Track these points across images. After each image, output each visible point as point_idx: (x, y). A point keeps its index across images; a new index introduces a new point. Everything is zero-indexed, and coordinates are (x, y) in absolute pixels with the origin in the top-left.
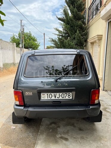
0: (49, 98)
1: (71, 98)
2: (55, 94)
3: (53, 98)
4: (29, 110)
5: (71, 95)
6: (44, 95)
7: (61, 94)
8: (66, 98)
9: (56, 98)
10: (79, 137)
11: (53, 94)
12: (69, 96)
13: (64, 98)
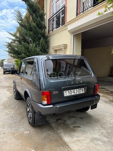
0: (70, 95)
1: (84, 92)
2: (74, 90)
3: (73, 94)
4: (57, 106)
5: (84, 90)
6: (66, 92)
7: (77, 90)
8: (81, 93)
9: (75, 94)
10: (85, 123)
11: (72, 90)
12: (83, 91)
13: (80, 93)
